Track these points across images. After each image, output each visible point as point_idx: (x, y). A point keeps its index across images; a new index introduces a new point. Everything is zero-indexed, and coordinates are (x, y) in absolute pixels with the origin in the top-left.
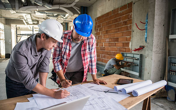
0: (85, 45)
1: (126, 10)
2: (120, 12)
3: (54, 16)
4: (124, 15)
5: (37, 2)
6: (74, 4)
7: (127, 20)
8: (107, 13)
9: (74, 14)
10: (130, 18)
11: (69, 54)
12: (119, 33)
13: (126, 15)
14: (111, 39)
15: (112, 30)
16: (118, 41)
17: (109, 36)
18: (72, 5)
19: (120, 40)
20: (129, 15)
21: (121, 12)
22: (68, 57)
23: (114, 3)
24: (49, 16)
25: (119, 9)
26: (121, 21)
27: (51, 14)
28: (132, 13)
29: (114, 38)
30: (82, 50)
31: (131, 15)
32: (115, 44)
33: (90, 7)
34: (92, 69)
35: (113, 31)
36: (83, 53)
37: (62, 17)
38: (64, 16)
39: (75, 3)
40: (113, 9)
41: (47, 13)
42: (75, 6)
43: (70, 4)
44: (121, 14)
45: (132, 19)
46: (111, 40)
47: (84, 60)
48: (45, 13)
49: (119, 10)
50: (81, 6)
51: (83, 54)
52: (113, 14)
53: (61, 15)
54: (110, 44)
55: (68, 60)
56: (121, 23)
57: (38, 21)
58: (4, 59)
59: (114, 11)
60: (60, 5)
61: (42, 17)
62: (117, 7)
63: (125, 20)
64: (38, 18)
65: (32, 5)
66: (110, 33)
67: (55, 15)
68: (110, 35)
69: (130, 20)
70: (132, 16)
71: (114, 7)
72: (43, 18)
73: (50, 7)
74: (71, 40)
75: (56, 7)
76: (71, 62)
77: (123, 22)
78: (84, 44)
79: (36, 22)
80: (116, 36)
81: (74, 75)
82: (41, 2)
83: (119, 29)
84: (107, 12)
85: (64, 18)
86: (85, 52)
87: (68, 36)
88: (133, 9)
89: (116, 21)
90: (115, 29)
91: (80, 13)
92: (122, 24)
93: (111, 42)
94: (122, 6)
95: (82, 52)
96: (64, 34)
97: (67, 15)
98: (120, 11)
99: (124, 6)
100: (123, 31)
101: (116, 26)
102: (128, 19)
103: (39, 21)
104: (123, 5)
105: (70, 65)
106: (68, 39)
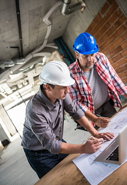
0: (100, 67)
1: (109, 9)
2: (104, 16)
3: (31, 70)
4: (112, 16)
5: (8, 65)
6: (45, 42)
7: (118, 19)
8: (88, 28)
9: (51, 53)
10: (120, 15)
11: (89, 88)
12: (117, 40)
13: (113, 14)
14: (112, 52)
15: (105, 42)
16: (122, 50)
17: (108, 51)
18: (44, 45)
19: (123, 47)
20: (117, 11)
21: (106, 15)
22: (89, 91)
23: (90, 11)
24: (26, 73)
25: (100, 13)
26: (111, 25)
27: (27, 69)
28: (120, 7)
29: (114, 50)
30: (99, 74)
31: (120, 10)
32: (120, 56)
33: (64, 34)
34: (121, 89)
35: (108, 42)
36: (103, 76)
37: (40, 65)
38: (42, 62)
39: (47, 40)
40: (93, 19)
41: (22, 71)
42: (48, 43)
43: (41, 45)
44: (106, 18)
45: (123, 14)
46: (112, 54)
47: (109, 83)
48: (20, 71)
49: (101, 15)
50: (54, 39)
51: (104, 78)
52: (97, 24)
53: (38, 63)
54: (114, 60)
55: (91, 94)
56: (113, 27)
57: (16, 86)
58: (3, 149)
59: (96, 20)
60: (33, 53)
61: (19, 79)
62: (96, 13)
63: (116, 21)
64: (15, 82)
65: (4, 71)
66: (106, 47)
67: (31, 68)
68: (107, 49)
69: (122, 16)
70: (122, 10)
71: (93, 14)
72: (21, 79)
73: (23, 62)
74: (82, 71)
75: (29, 57)
76: (96, 95)
77: (115, 24)
78: (98, 67)
79: (15, 87)
80: (116, 45)
81: (103, 109)
82: (12, 62)
83: (114, 35)
84: (88, 26)
85: (43, 64)
86: (105, 74)
87: (76, 70)
88: (118, 3)
89: (105, 28)
90: (109, 38)
91: (57, 48)
92: (115, 27)
93: (114, 55)
94: (102, 8)
95: (101, 77)
96: (70, 70)
97: (44, 60)
98: (103, 14)
99: (104, 6)
100: (120, 34)
101: (108, 34)
102: (119, 16)
103: (18, 85)
104: (102, 6)
105: (96, 98)
106: (79, 73)
